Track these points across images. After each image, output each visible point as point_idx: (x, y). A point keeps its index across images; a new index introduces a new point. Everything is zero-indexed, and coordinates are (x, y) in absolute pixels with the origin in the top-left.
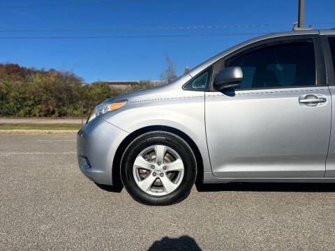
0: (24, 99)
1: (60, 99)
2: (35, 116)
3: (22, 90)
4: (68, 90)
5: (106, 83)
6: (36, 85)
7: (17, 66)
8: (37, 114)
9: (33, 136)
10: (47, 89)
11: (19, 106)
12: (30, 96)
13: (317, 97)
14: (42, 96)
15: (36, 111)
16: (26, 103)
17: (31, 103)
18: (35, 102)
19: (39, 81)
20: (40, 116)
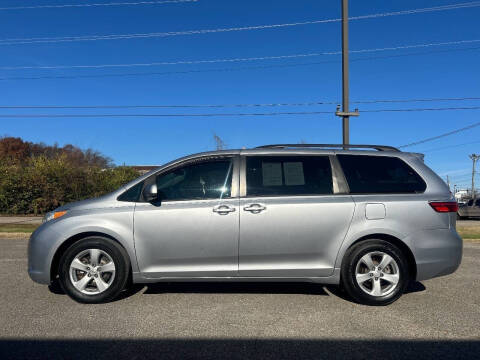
0: (20, 190)
1: (69, 190)
2: (32, 212)
3: (17, 177)
4: (81, 177)
5: (133, 167)
6: (37, 172)
7: (19, 140)
8: (36, 211)
9: (14, 241)
10: (51, 176)
11: (11, 199)
12: (28, 185)
13: (227, 208)
14: (44, 186)
15: (34, 206)
16: (21, 195)
17: (27, 195)
18: (35, 194)
19: (42, 165)
20: (40, 213)
